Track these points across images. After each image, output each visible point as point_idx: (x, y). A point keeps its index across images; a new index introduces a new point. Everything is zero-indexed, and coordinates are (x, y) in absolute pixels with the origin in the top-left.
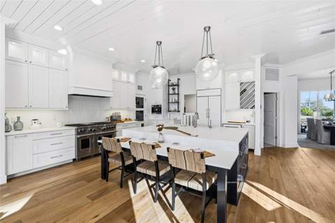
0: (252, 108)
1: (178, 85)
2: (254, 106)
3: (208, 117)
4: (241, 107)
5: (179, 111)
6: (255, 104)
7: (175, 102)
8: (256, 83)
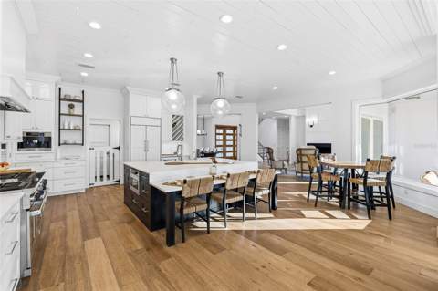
1: (82, 102)
2: (182, 139)
3: (146, 150)
4: (174, 140)
5: (83, 144)
6: (184, 136)
7: (75, 129)
8: (184, 118)
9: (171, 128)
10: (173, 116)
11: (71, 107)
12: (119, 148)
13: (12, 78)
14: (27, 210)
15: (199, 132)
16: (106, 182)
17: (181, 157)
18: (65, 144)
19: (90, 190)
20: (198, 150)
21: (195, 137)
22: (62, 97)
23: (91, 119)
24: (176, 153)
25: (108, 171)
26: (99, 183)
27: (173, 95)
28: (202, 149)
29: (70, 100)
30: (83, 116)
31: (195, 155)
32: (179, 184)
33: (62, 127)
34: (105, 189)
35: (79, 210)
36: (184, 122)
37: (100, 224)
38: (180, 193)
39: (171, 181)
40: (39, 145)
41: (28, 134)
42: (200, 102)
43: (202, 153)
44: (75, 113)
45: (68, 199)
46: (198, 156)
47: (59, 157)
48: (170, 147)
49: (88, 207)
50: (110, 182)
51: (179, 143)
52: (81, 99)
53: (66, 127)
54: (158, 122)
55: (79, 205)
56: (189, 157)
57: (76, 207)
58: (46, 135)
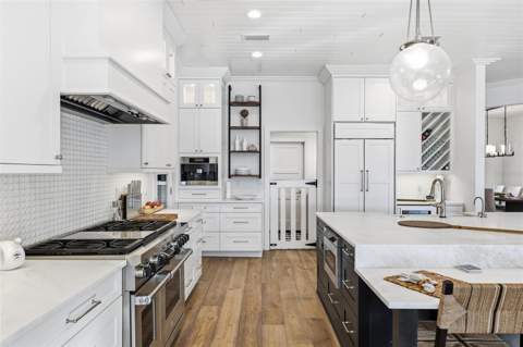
0: (444, 169)
1: (259, 104)
2: (447, 165)
3: (364, 189)
4: (425, 167)
5: (260, 177)
6: (451, 160)
7: (249, 151)
8: (452, 117)
9: (419, 143)
10: (424, 115)
11: (244, 114)
12: (315, 184)
13: (111, 60)
14: (132, 293)
15: (491, 149)
16: (294, 244)
17: (440, 209)
18: (236, 175)
19: (269, 254)
20: (488, 192)
21: (480, 161)
22: (232, 100)
23: (272, 133)
24: (430, 197)
25: (298, 224)
26: (283, 244)
27: (418, 57)
28: (500, 190)
29: (243, 104)
30: (260, 128)
31: (479, 205)
32: (430, 288)
33: (232, 149)
34: (292, 256)
35: (245, 291)
36: (452, 127)
37: (267, 328)
38: (432, 315)
39: (408, 273)
40: (204, 177)
41: (192, 160)
42: (492, 76)
43: (501, 197)
44: (250, 125)
45: (237, 266)
46: (488, 208)
47: (228, 195)
48: (416, 185)
49: (259, 288)
50: (301, 244)
51: (439, 174)
52: (257, 100)
53: (237, 149)
54: (388, 131)
55: (247, 281)
56: (463, 210)
57: (243, 284)
58: (212, 161)
